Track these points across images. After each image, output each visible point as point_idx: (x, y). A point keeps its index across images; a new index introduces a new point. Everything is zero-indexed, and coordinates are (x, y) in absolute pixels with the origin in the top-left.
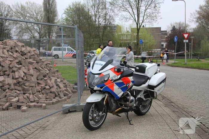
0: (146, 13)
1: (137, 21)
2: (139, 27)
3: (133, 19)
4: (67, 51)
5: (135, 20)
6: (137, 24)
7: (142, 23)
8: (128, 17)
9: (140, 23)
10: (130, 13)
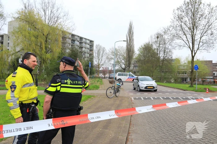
0: (201, 40)
1: (191, 49)
2: (194, 55)
3: (187, 46)
4: (128, 77)
5: (190, 48)
6: (192, 52)
7: (197, 50)
8: (182, 44)
9: (195, 50)
10: (184, 41)
